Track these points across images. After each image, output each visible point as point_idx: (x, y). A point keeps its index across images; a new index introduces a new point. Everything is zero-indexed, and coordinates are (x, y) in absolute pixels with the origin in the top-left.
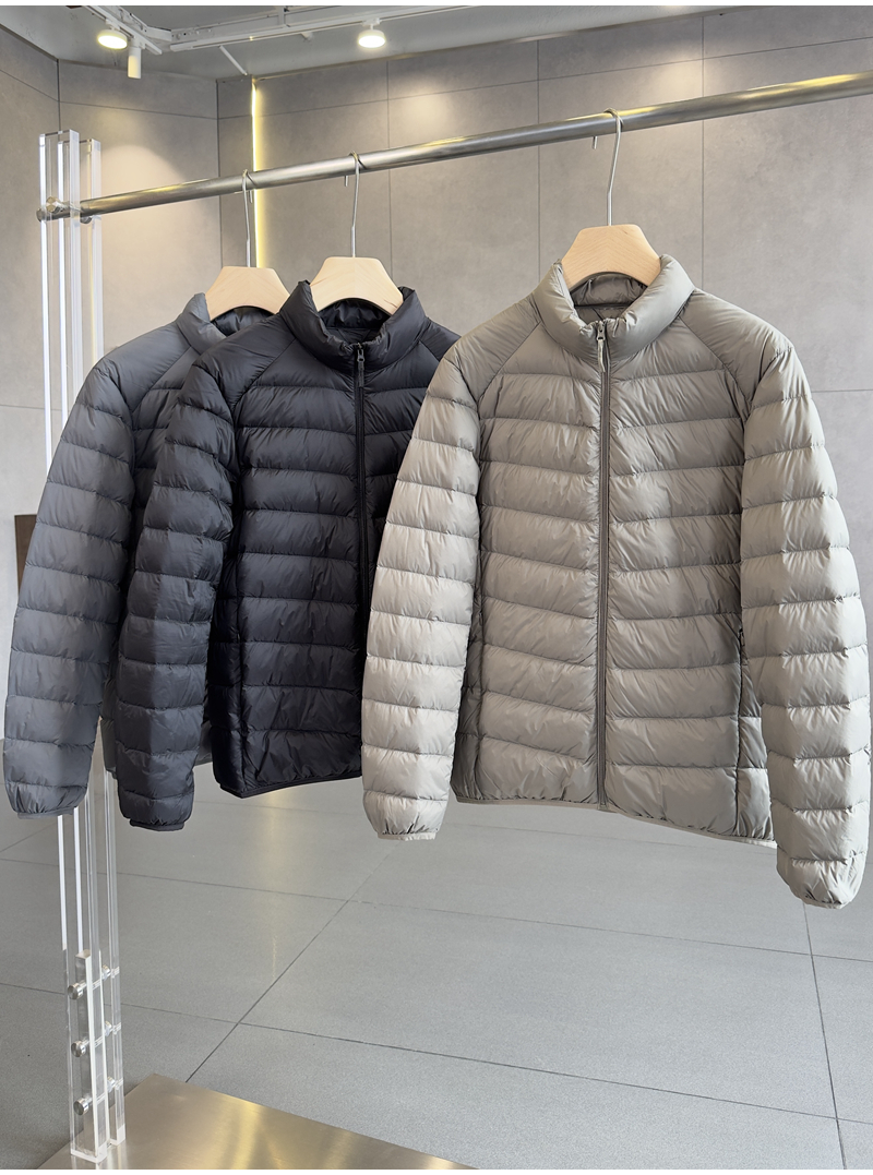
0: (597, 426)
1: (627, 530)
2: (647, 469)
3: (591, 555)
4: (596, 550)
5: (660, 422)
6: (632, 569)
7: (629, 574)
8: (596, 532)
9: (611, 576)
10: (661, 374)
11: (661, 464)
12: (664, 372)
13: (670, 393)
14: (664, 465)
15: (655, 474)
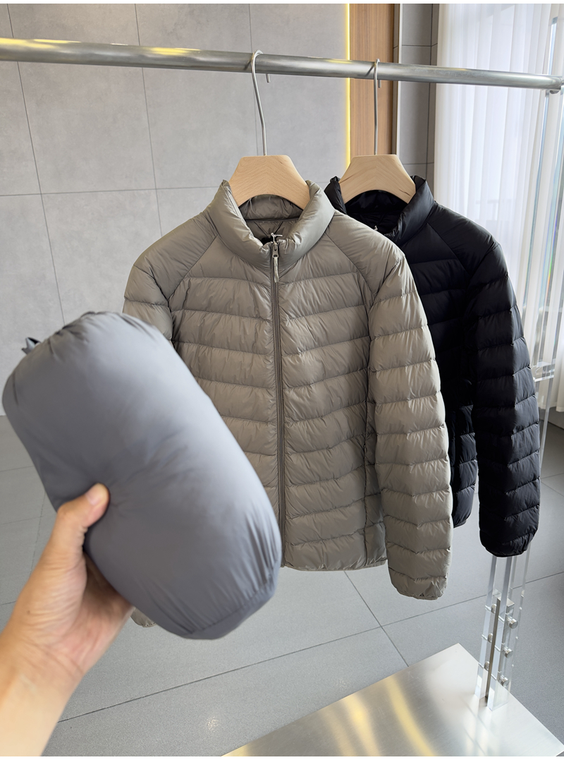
0: (269, 318)
1: (296, 393)
2: (308, 349)
3: (272, 412)
4: (275, 408)
5: (315, 313)
6: (301, 420)
7: (298, 423)
8: (274, 396)
9: (286, 425)
10: (314, 277)
11: (316, 343)
12: (316, 276)
13: (322, 291)
14: (318, 344)
15: (313, 352)
